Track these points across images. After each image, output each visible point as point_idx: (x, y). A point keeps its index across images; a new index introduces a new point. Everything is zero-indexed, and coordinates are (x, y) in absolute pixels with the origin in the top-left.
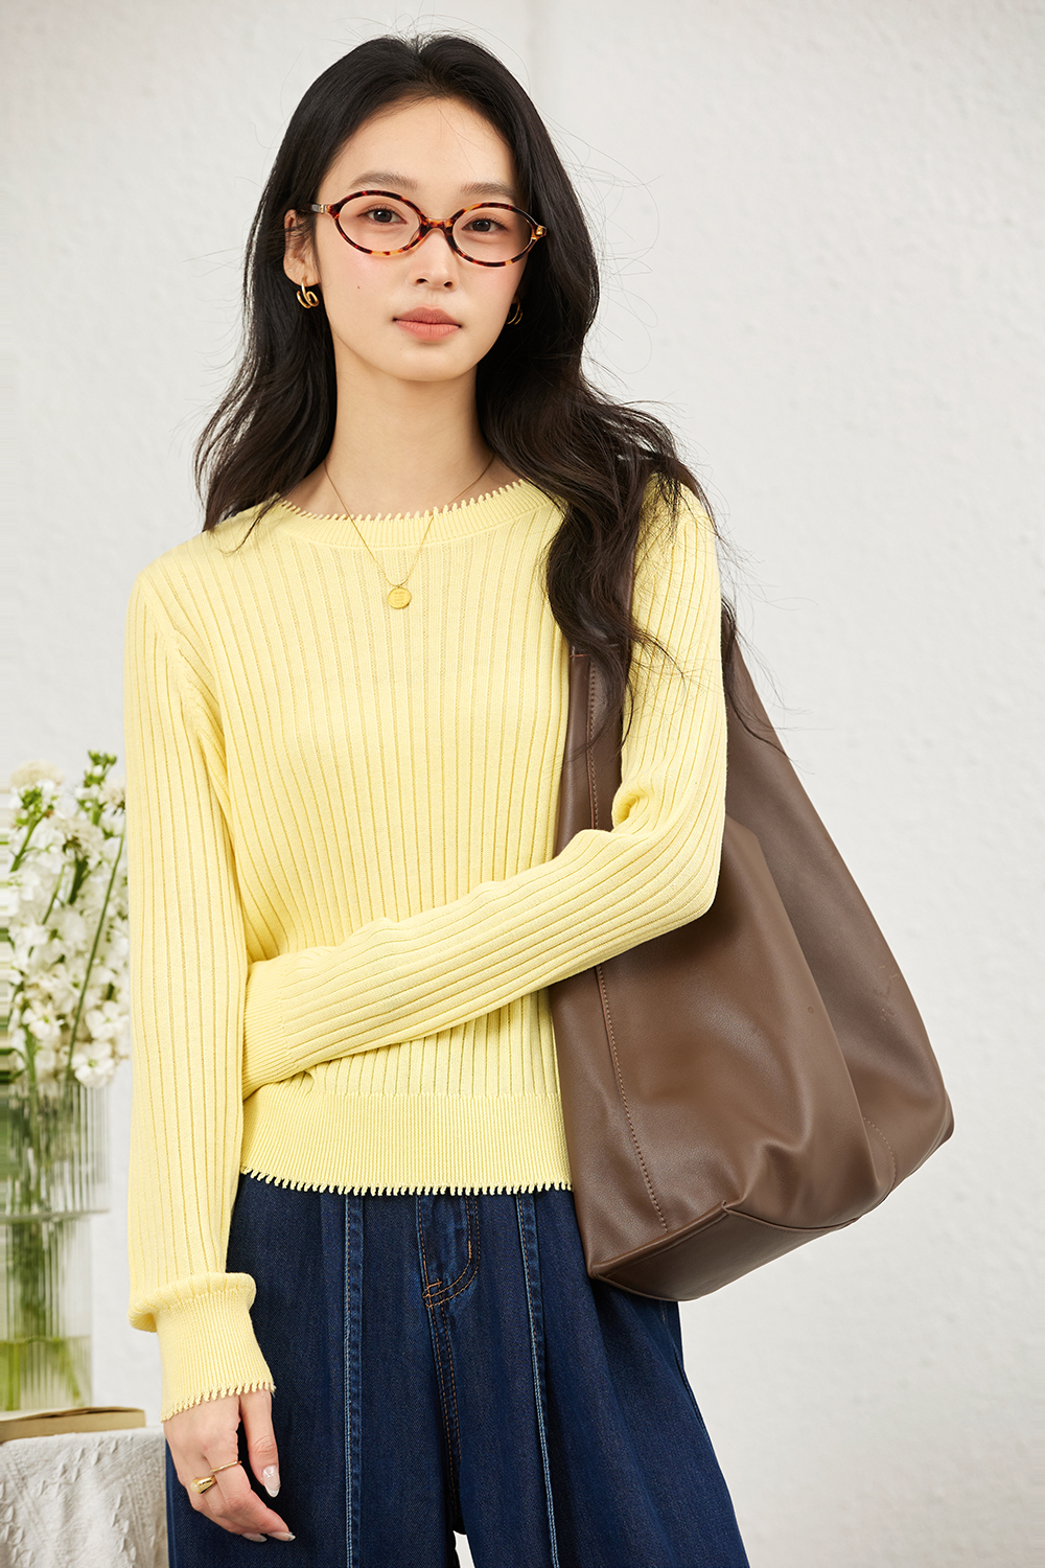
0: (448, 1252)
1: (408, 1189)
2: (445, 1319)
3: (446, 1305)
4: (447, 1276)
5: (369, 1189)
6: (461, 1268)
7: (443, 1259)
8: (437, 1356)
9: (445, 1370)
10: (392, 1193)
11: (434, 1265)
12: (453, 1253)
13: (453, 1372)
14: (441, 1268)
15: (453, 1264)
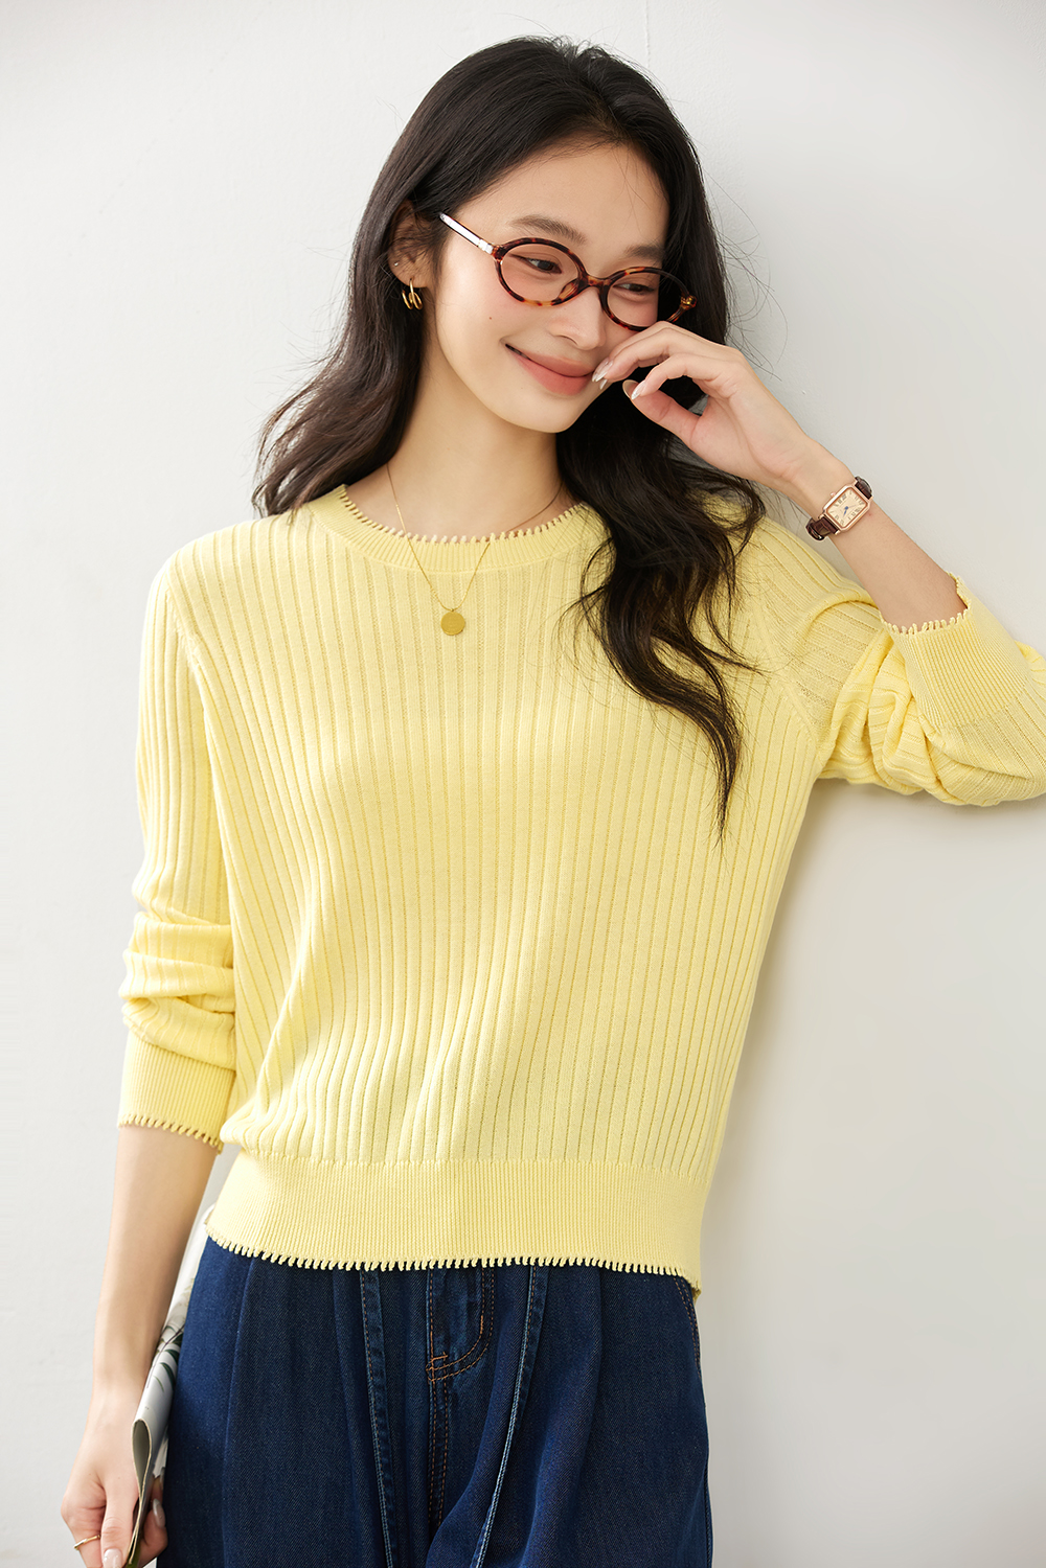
0: (458, 1325)
1: (437, 1262)
2: (447, 1395)
3: (450, 1381)
4: (454, 1350)
5: (397, 1264)
6: (470, 1343)
7: (452, 1331)
8: (433, 1433)
9: (438, 1449)
10: (420, 1267)
11: (442, 1337)
12: (463, 1327)
13: (447, 1451)
14: (448, 1341)
15: (462, 1339)
